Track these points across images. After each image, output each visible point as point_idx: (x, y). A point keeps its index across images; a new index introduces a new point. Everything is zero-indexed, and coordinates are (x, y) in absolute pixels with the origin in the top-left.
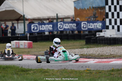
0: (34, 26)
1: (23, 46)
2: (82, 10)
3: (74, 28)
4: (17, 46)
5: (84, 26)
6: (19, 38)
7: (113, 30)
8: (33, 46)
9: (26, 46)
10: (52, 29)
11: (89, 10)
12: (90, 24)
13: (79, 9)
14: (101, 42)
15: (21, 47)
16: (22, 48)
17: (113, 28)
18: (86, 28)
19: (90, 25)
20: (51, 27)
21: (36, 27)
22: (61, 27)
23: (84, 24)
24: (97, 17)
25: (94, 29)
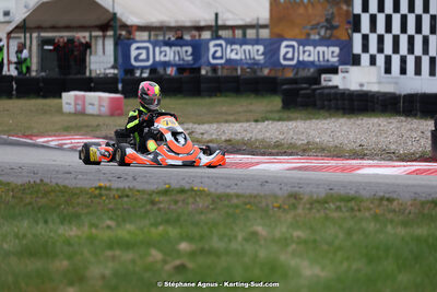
0: (138, 48)
1: (96, 107)
2: (293, 4)
3: (257, 58)
4: (79, 108)
5: (287, 53)
7: (373, 68)
8: (124, 109)
9: (105, 110)
10: (190, 58)
12: (307, 48)
13: (284, 1)
14: (326, 103)
15: (90, 110)
16: (92, 115)
17: (373, 61)
18: (292, 59)
19: (304, 52)
20: (189, 53)
21: (144, 52)
22: (219, 54)
23: (287, 46)
24: (336, 28)
25: (317, 63)
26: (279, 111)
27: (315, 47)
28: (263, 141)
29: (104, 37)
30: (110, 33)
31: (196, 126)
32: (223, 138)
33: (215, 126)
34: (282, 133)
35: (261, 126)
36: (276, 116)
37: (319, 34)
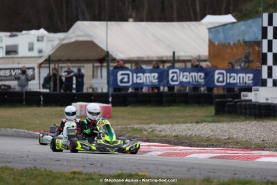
0: (122, 74)
2: (224, 46)
3: (200, 81)
4: (83, 113)
5: (219, 78)
6: (92, 98)
7: (275, 88)
8: (112, 113)
10: (157, 81)
11: (236, 47)
12: (232, 75)
13: (218, 44)
14: (243, 111)
17: (275, 84)
18: (223, 82)
19: (230, 77)
20: (156, 77)
21: (126, 77)
22: (175, 78)
24: (252, 61)
25: (239, 84)
26: (212, 116)
27: (237, 74)
28: (199, 136)
29: (102, 67)
30: (105, 64)
31: (158, 125)
32: (174, 134)
33: (170, 126)
34: (212, 131)
35: (199, 126)
36: (210, 119)
37: (240, 65)
